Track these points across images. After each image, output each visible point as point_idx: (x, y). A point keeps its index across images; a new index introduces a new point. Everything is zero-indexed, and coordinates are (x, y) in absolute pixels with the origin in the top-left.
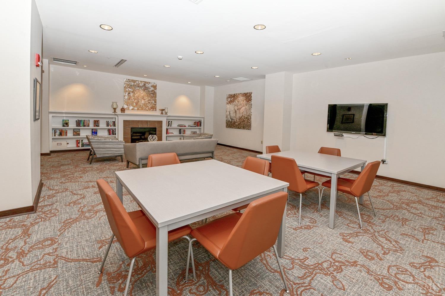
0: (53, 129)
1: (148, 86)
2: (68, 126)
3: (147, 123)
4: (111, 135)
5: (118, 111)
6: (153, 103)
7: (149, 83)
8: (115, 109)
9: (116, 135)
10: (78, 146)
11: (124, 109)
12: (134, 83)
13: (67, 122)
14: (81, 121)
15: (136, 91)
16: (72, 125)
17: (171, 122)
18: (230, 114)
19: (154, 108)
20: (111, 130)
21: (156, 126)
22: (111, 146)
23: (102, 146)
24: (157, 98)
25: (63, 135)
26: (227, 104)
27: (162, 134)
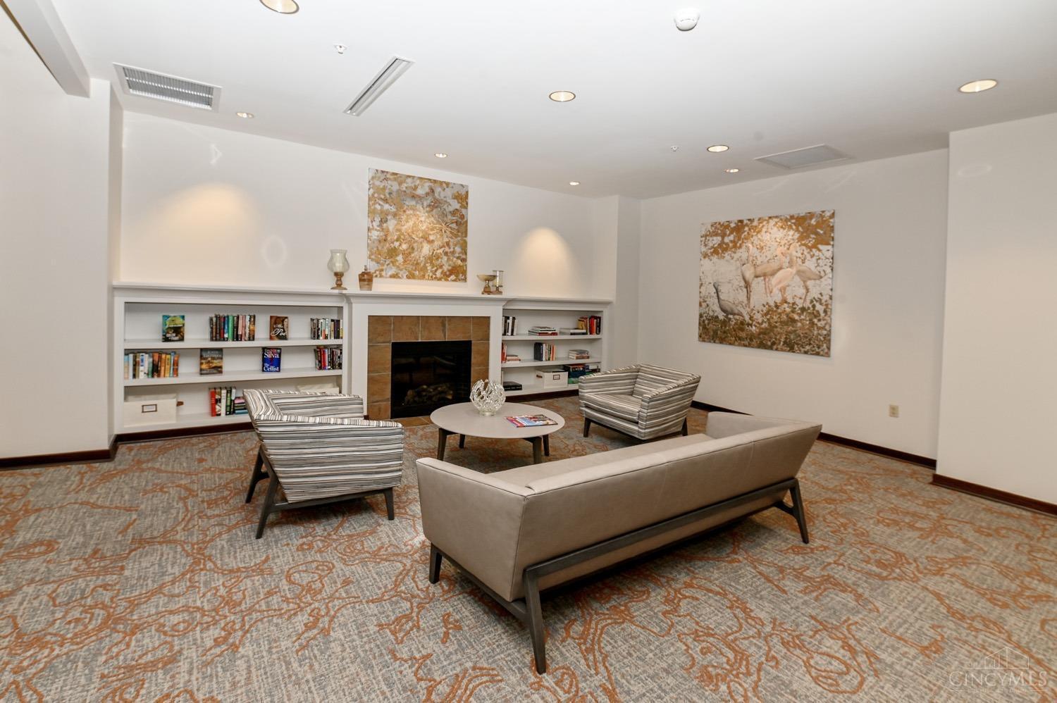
0: (127, 352)
1: (443, 194)
2: (182, 339)
3: (444, 325)
4: (324, 369)
5: (352, 285)
6: (457, 255)
7: (444, 185)
8: (339, 275)
9: (341, 368)
10: (214, 413)
11: (368, 274)
12: (400, 184)
13: (179, 323)
14: (225, 319)
15: (404, 211)
16: (197, 335)
17: (514, 318)
18: (717, 292)
19: (458, 273)
20: (327, 352)
21: (472, 335)
22: (349, 451)
23: (309, 453)
24: (469, 239)
25: (162, 373)
26: (705, 256)
27: (488, 365)
